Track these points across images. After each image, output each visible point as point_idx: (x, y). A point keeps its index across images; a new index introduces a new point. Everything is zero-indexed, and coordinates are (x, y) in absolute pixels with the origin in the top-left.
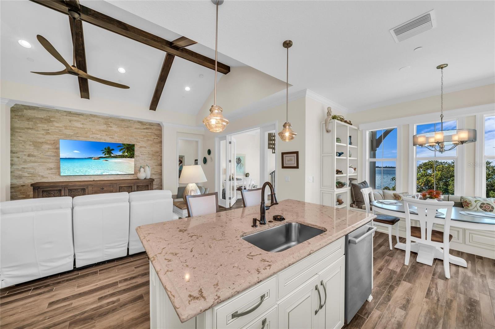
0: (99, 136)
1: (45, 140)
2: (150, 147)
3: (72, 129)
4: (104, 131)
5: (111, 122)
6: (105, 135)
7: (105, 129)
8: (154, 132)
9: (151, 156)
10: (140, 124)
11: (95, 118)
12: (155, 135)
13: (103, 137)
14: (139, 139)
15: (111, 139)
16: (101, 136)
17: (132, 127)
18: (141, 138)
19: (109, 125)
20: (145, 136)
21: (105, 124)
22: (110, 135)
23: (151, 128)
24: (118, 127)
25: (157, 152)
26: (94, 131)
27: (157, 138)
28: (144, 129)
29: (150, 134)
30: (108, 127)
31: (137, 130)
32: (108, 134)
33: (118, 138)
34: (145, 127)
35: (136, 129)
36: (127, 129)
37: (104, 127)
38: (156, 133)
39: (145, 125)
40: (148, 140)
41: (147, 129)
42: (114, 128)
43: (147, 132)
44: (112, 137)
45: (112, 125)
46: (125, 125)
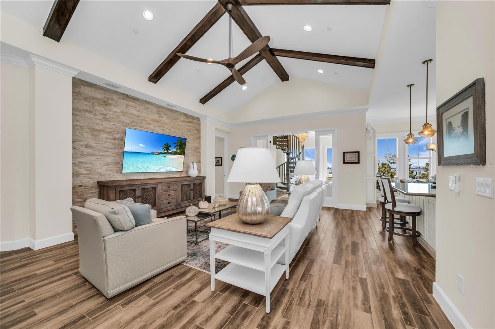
0: (152, 127)
1: (102, 127)
2: (192, 142)
3: (128, 116)
4: (157, 121)
5: (163, 112)
6: (157, 126)
7: (157, 119)
8: (194, 126)
9: (193, 152)
10: (184, 116)
11: (149, 105)
12: (196, 130)
13: (156, 129)
14: (184, 133)
15: (162, 131)
16: (154, 126)
17: (178, 119)
18: (186, 132)
19: (161, 114)
20: (189, 130)
21: (158, 113)
22: (162, 127)
23: (193, 122)
24: (168, 117)
25: (197, 148)
26: (148, 120)
27: (197, 133)
28: (188, 122)
29: (192, 128)
30: (160, 117)
31: (182, 123)
32: (160, 125)
33: (168, 131)
34: (189, 120)
35: (182, 121)
36: (174, 120)
37: (156, 117)
38: (197, 128)
39: (189, 118)
40: (191, 134)
41: (190, 122)
42: (165, 119)
43: (190, 126)
44: (163, 128)
45: (163, 115)
46: (173, 116)
